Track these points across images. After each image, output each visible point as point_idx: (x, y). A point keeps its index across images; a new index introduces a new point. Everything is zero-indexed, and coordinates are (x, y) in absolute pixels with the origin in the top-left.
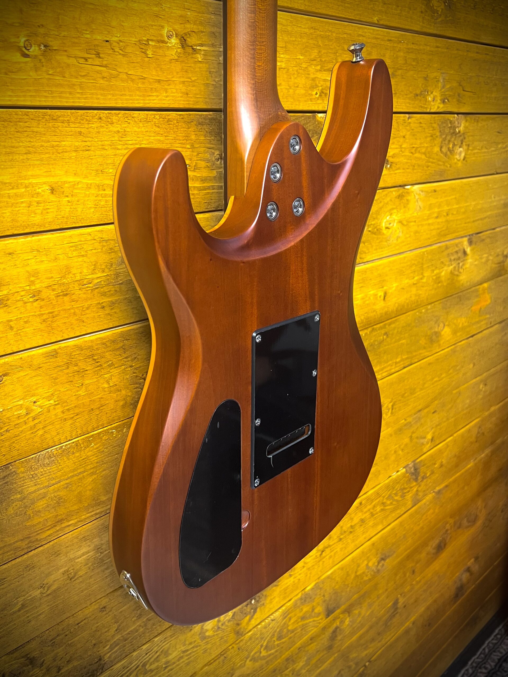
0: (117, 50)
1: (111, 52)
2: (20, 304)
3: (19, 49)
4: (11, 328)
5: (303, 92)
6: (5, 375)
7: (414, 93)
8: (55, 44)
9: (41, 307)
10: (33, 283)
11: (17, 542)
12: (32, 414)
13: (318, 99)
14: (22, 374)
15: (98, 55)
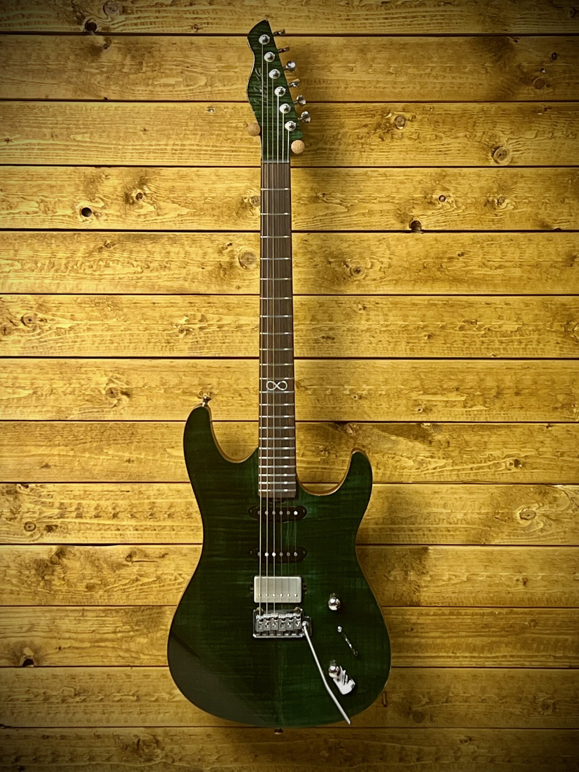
0: (252, 392)
1: (248, 393)
2: (180, 518)
3: (197, 395)
4: (174, 530)
5: (404, 409)
6: (167, 554)
7: (552, 406)
8: (215, 392)
9: (191, 522)
10: (188, 508)
11: (159, 655)
12: (178, 581)
13: (421, 413)
14: (175, 556)
15: (240, 395)
